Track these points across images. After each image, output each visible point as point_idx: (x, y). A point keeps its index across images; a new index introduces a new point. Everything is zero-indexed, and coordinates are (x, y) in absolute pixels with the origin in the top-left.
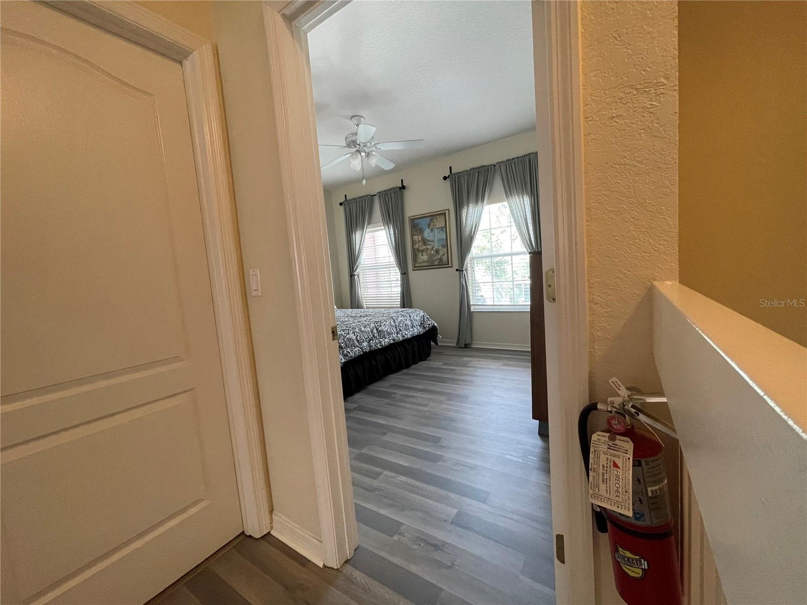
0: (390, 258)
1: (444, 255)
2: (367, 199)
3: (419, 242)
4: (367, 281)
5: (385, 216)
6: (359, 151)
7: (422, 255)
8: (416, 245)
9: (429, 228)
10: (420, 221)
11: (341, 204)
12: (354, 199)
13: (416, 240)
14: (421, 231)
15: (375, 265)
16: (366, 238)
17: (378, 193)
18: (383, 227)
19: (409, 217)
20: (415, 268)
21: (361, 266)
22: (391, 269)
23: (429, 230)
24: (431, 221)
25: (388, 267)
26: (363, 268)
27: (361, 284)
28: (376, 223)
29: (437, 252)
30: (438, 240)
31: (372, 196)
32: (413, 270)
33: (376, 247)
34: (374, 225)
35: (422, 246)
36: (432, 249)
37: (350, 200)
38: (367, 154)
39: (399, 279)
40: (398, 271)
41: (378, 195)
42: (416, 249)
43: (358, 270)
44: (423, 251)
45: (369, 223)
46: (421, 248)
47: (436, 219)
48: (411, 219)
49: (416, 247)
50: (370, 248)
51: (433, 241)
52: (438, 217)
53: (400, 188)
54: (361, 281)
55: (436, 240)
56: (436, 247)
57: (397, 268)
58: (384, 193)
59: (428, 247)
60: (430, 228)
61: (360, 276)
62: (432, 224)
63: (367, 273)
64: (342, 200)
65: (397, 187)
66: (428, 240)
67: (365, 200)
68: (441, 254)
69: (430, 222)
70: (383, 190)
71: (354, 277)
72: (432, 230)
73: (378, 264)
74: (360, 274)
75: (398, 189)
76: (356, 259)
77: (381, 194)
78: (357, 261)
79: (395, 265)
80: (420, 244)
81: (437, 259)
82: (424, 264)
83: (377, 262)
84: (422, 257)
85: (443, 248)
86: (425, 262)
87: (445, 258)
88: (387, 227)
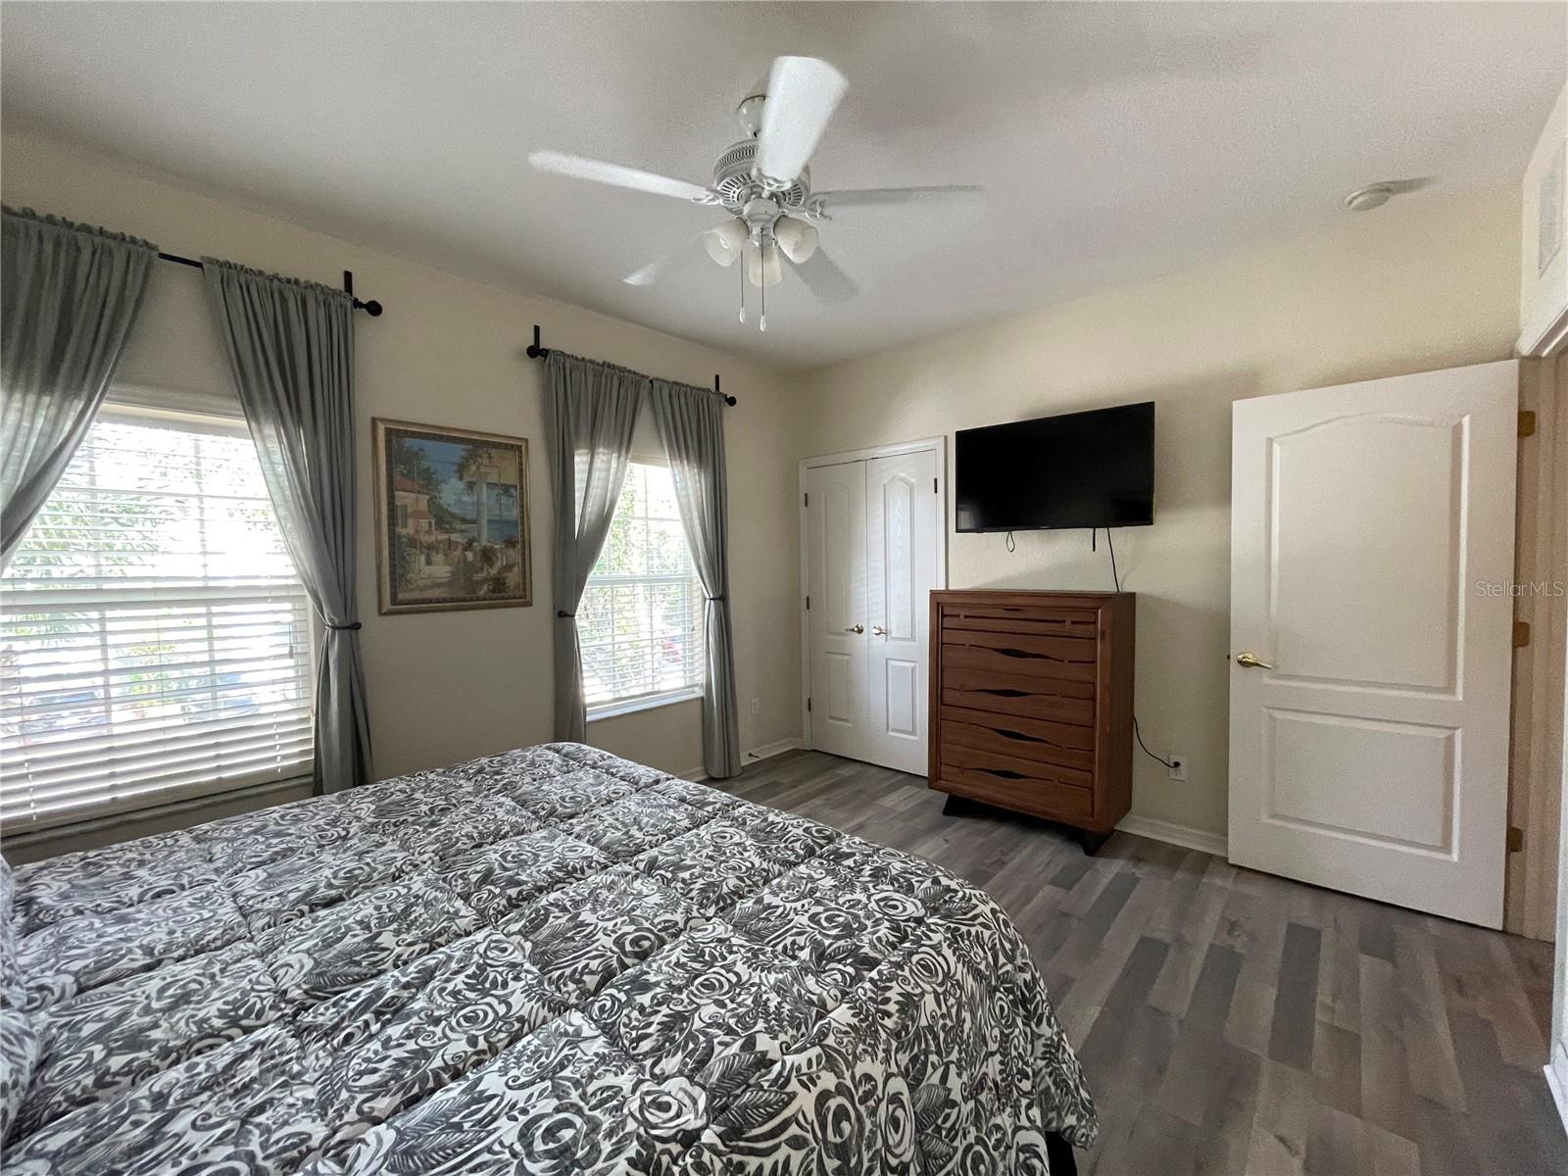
1: (509, 568)
3: (418, 515)
7: (429, 563)
8: (405, 526)
9: (461, 478)
10: (430, 446)
13: (405, 507)
14: (428, 482)
20: (387, 607)
23: (460, 485)
24: (472, 456)
29: (487, 556)
30: (490, 522)
32: (383, 614)
35: (429, 532)
36: (469, 546)
42: (404, 539)
44: (430, 548)
46: (425, 539)
47: (490, 457)
48: (380, 430)
49: (406, 531)
51: (474, 522)
52: (494, 452)
55: (484, 521)
56: (484, 542)
59: (455, 537)
60: (467, 479)
62: (473, 468)
66: (454, 516)
68: (498, 565)
69: (467, 459)
72: (471, 486)
80: (424, 524)
81: (485, 580)
82: (436, 593)
84: (428, 570)
85: (506, 547)
86: (438, 585)
87: (513, 578)
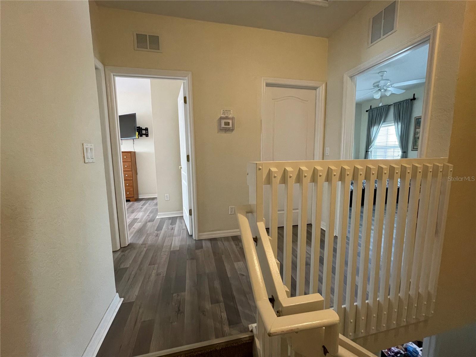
0: (396, 142)
2: (385, 108)
4: (377, 155)
5: (396, 118)
6: (380, 90)
8: (417, 135)
11: (367, 111)
12: (376, 108)
13: (418, 132)
15: (386, 146)
16: (380, 130)
17: (394, 103)
18: (394, 124)
19: (415, 118)
20: (414, 149)
21: (374, 146)
22: (395, 149)
25: (394, 147)
26: (375, 148)
27: (372, 157)
28: (389, 121)
31: (389, 105)
32: (412, 150)
33: (388, 135)
34: (388, 122)
37: (373, 109)
38: (385, 90)
39: (400, 155)
40: (400, 150)
41: (394, 105)
42: (417, 138)
43: (371, 149)
45: (384, 122)
48: (416, 119)
50: (383, 136)
53: (411, 100)
54: (372, 155)
57: (400, 149)
58: (399, 103)
61: (372, 152)
63: (377, 151)
64: (368, 108)
65: (409, 99)
67: (384, 108)
70: (398, 101)
71: (368, 153)
73: (387, 146)
74: (373, 151)
75: (410, 101)
76: (371, 142)
77: (396, 104)
78: (372, 143)
79: (399, 147)
83: (387, 144)
88: (396, 124)
